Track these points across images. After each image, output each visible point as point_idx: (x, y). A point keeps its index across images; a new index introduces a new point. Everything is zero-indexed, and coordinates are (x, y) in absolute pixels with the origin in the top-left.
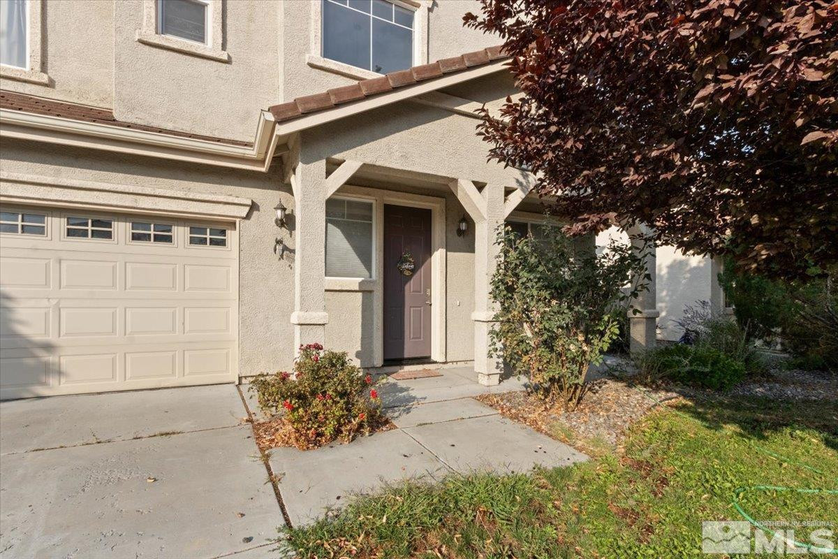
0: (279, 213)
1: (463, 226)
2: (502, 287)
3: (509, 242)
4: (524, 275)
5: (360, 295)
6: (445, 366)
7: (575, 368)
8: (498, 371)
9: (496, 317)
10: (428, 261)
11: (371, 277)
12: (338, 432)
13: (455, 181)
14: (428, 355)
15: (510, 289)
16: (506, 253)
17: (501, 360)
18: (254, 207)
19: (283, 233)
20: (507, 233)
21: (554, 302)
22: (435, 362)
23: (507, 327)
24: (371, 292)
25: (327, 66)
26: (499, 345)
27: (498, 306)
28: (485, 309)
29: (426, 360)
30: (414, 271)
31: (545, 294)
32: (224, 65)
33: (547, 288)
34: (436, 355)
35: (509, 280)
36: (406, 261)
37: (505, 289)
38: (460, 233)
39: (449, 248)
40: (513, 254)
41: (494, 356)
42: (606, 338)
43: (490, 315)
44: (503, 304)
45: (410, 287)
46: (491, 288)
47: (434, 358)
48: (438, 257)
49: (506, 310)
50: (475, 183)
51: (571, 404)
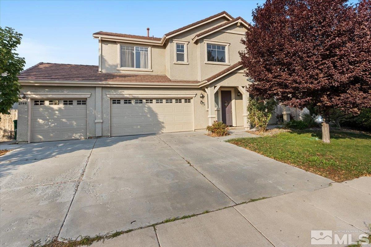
0: (201, 96)
1: (239, 94)
2: (249, 109)
3: (250, 100)
4: (254, 107)
5: (217, 111)
6: (236, 127)
7: (264, 123)
8: (249, 127)
9: (249, 115)
10: (231, 103)
11: (218, 107)
12: (223, 134)
13: (238, 87)
14: (232, 125)
15: (251, 109)
16: (250, 102)
17: (250, 124)
18: (196, 94)
19: (202, 99)
20: (250, 99)
21: (259, 111)
22: (234, 127)
23: (251, 117)
24: (219, 110)
25: (209, 63)
26: (249, 121)
27: (249, 112)
28: (246, 113)
29: (231, 126)
30: (228, 105)
31: (257, 110)
32: (188, 65)
33: (258, 109)
34: (234, 125)
35: (251, 107)
36: (226, 103)
37: (250, 109)
38: (238, 95)
39: (236, 99)
40: (251, 102)
41: (249, 123)
42: (269, 117)
43: (247, 115)
44: (250, 112)
45: (227, 109)
46: (247, 109)
47: (233, 126)
48: (233, 102)
49: (250, 113)
50: (242, 87)
51: (264, 131)
